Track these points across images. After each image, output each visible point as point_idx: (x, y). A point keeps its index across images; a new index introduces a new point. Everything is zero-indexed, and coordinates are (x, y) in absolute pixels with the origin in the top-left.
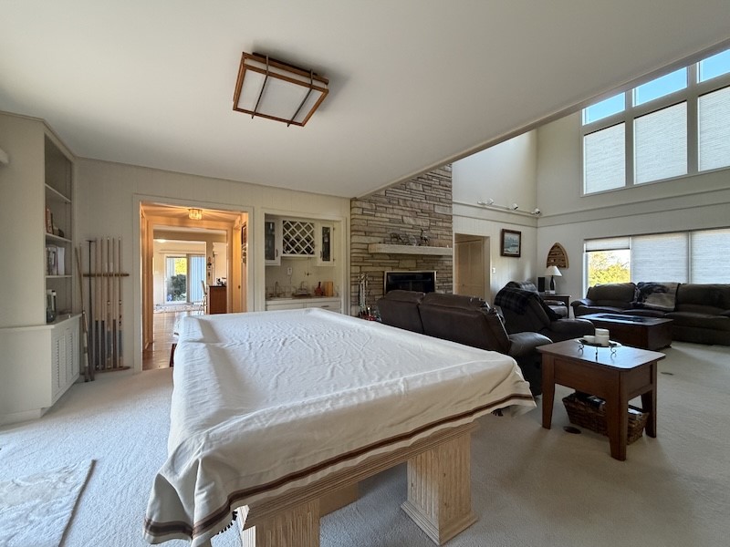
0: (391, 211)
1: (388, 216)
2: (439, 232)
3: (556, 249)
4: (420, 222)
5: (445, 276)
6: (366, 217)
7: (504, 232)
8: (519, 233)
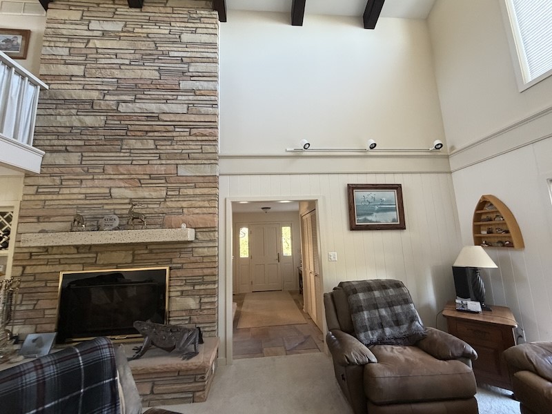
0: (89, 183)
1: (83, 191)
2: (184, 204)
3: (487, 209)
4: (144, 193)
5: (198, 272)
6: (43, 197)
7: (351, 189)
8: (397, 188)
